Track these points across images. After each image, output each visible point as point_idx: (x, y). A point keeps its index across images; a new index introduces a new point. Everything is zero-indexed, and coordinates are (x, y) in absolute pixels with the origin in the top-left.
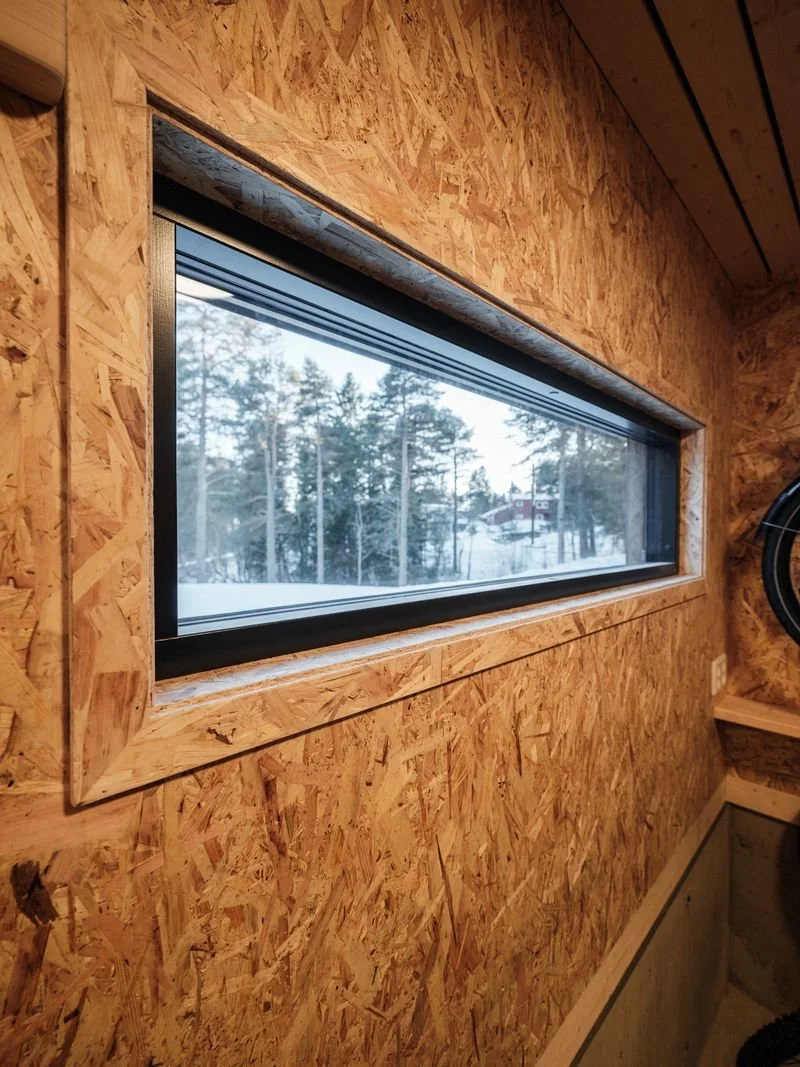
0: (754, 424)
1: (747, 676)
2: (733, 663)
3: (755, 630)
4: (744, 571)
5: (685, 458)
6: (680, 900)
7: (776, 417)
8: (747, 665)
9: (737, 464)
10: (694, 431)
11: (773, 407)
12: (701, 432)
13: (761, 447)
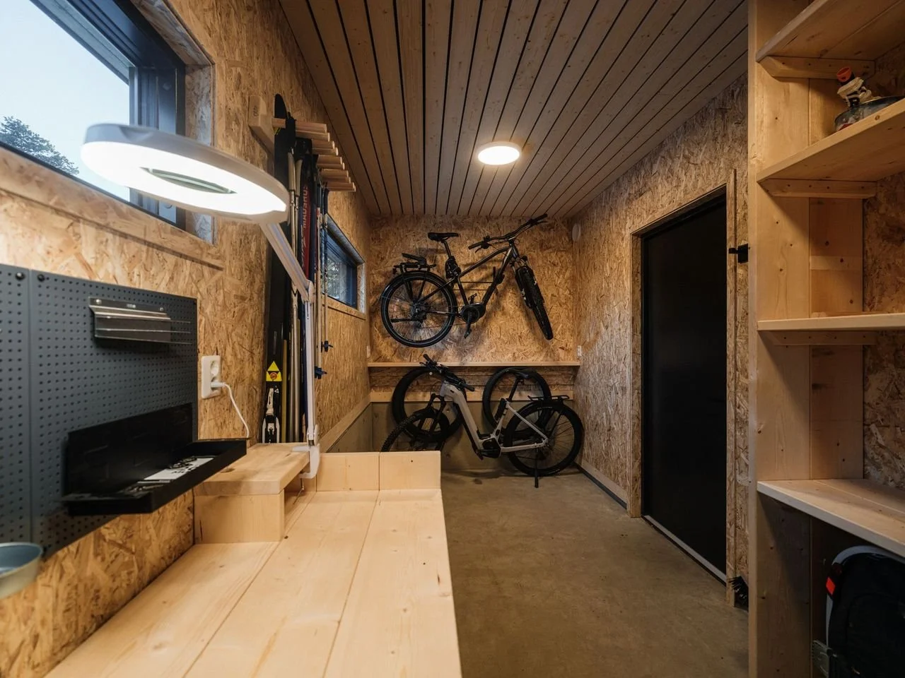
0: (377, 264)
1: (376, 354)
2: (372, 350)
3: (378, 337)
4: (375, 316)
5: (359, 273)
6: (361, 419)
7: (383, 263)
8: (376, 350)
9: (372, 278)
10: (361, 263)
11: (382, 259)
12: (364, 264)
13: (379, 272)
